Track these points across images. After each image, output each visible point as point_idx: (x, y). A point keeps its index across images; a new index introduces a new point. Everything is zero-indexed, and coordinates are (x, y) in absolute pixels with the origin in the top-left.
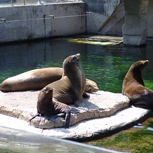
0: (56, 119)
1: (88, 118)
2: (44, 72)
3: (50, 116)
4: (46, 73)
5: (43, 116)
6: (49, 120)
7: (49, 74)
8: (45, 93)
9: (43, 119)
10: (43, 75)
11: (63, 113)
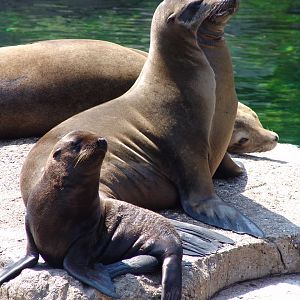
0: (120, 285)
1: (254, 274)
2: (34, 62)
3: (91, 266)
4: (44, 64)
5: (53, 264)
6: (85, 286)
7: (59, 70)
8: (71, 161)
9: (58, 281)
10: (30, 77)
11: (147, 252)
